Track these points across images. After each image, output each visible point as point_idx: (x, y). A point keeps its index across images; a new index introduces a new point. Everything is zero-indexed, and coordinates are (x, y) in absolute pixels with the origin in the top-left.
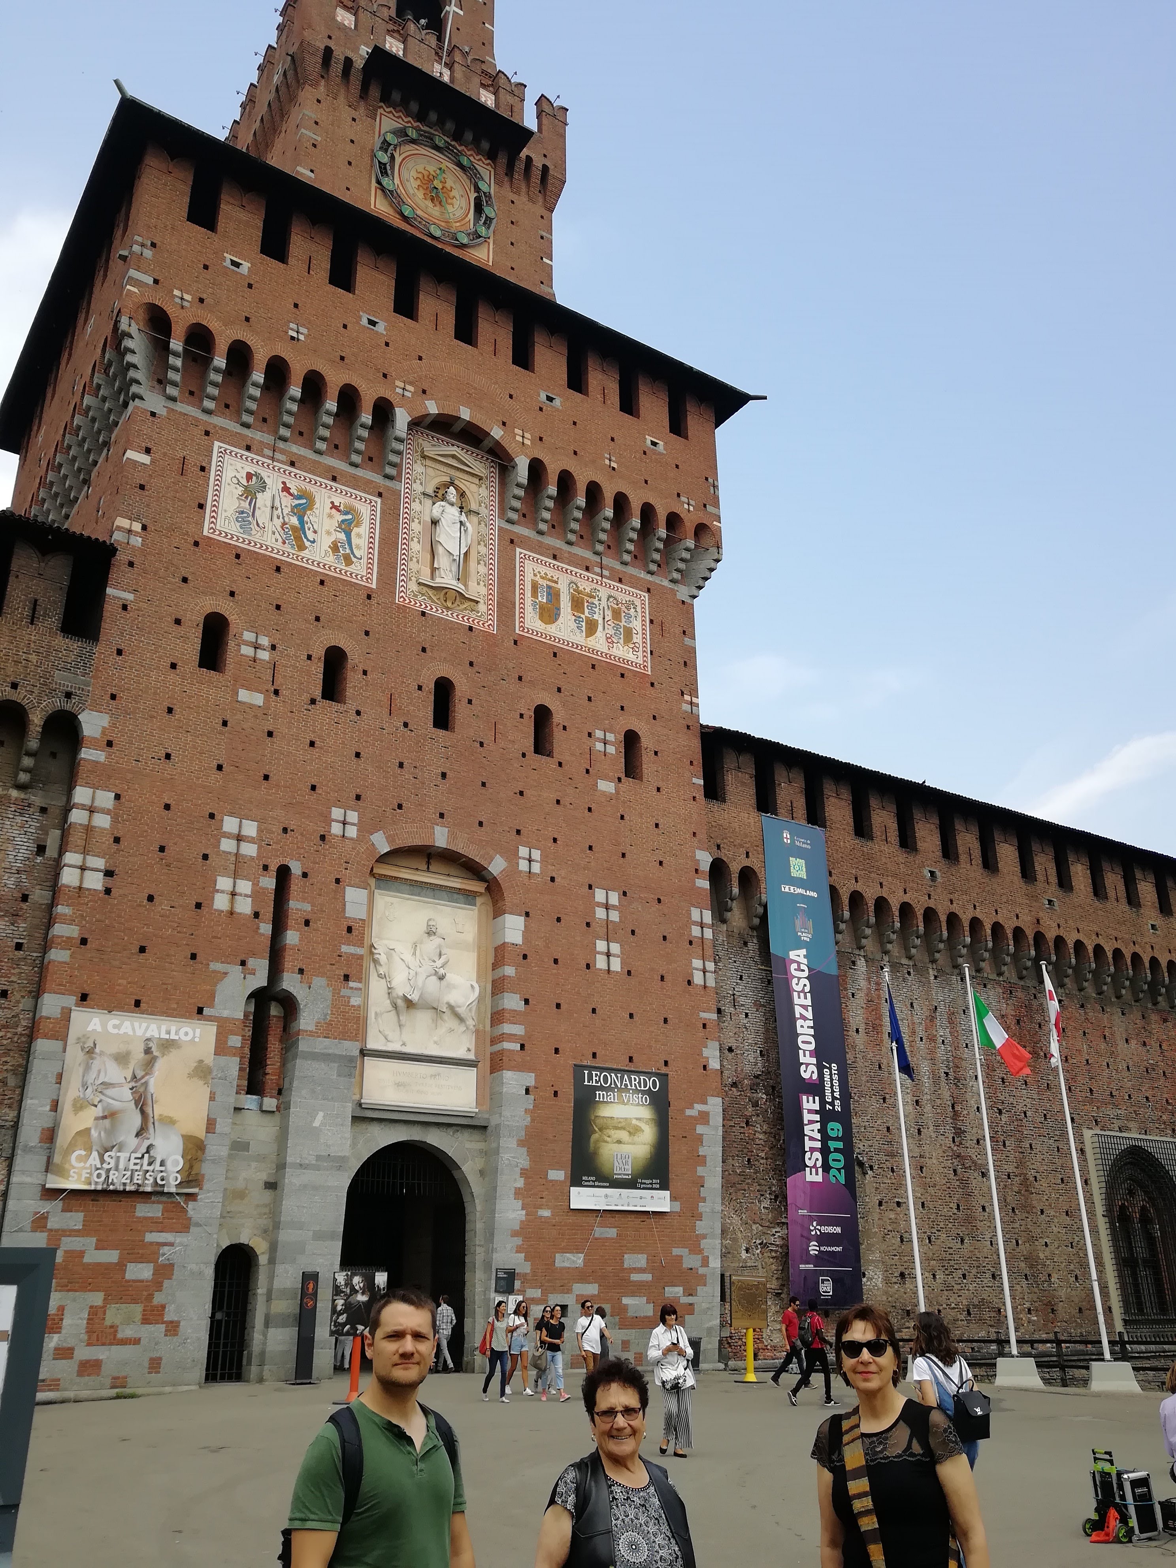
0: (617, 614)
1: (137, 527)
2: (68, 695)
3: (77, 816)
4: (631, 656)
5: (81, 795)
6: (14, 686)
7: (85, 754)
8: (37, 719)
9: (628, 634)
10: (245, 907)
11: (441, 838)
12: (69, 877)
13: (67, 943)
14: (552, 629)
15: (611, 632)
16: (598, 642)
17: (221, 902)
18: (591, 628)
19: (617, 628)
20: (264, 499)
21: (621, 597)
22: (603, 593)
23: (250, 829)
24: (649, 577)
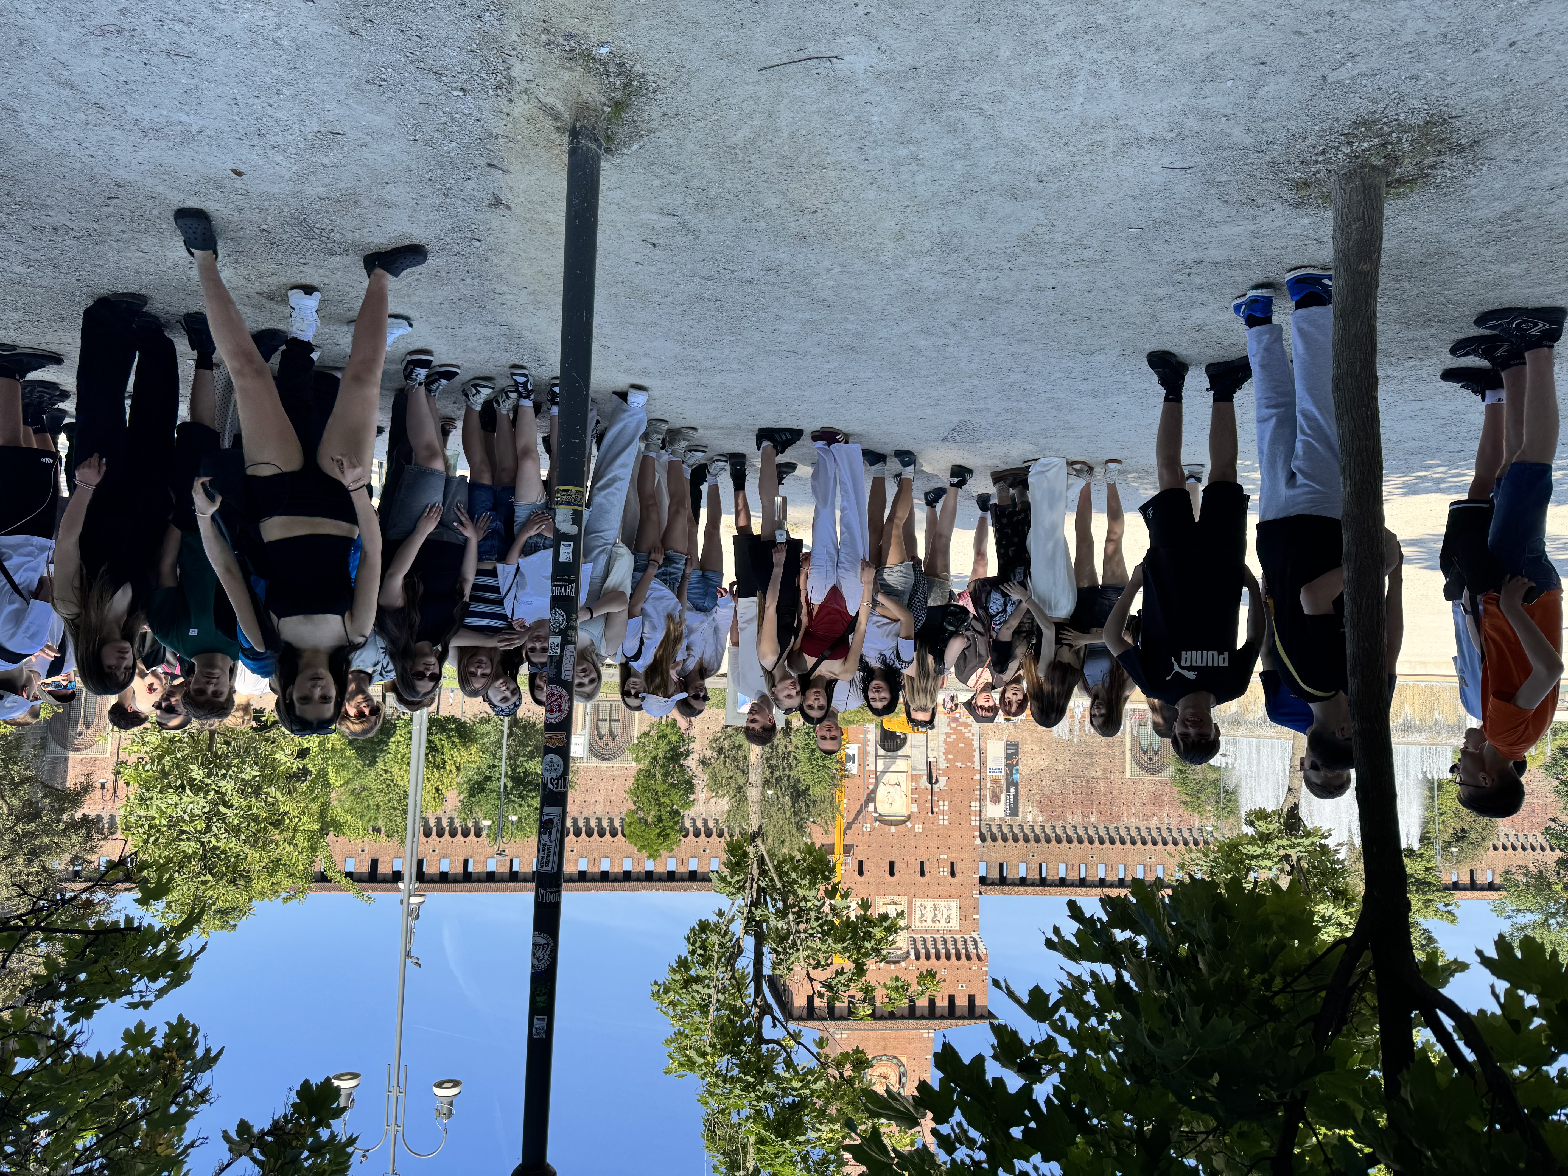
10: (941, 803)
11: (893, 829)
17: (946, 803)
20: (945, 916)
23: (941, 822)
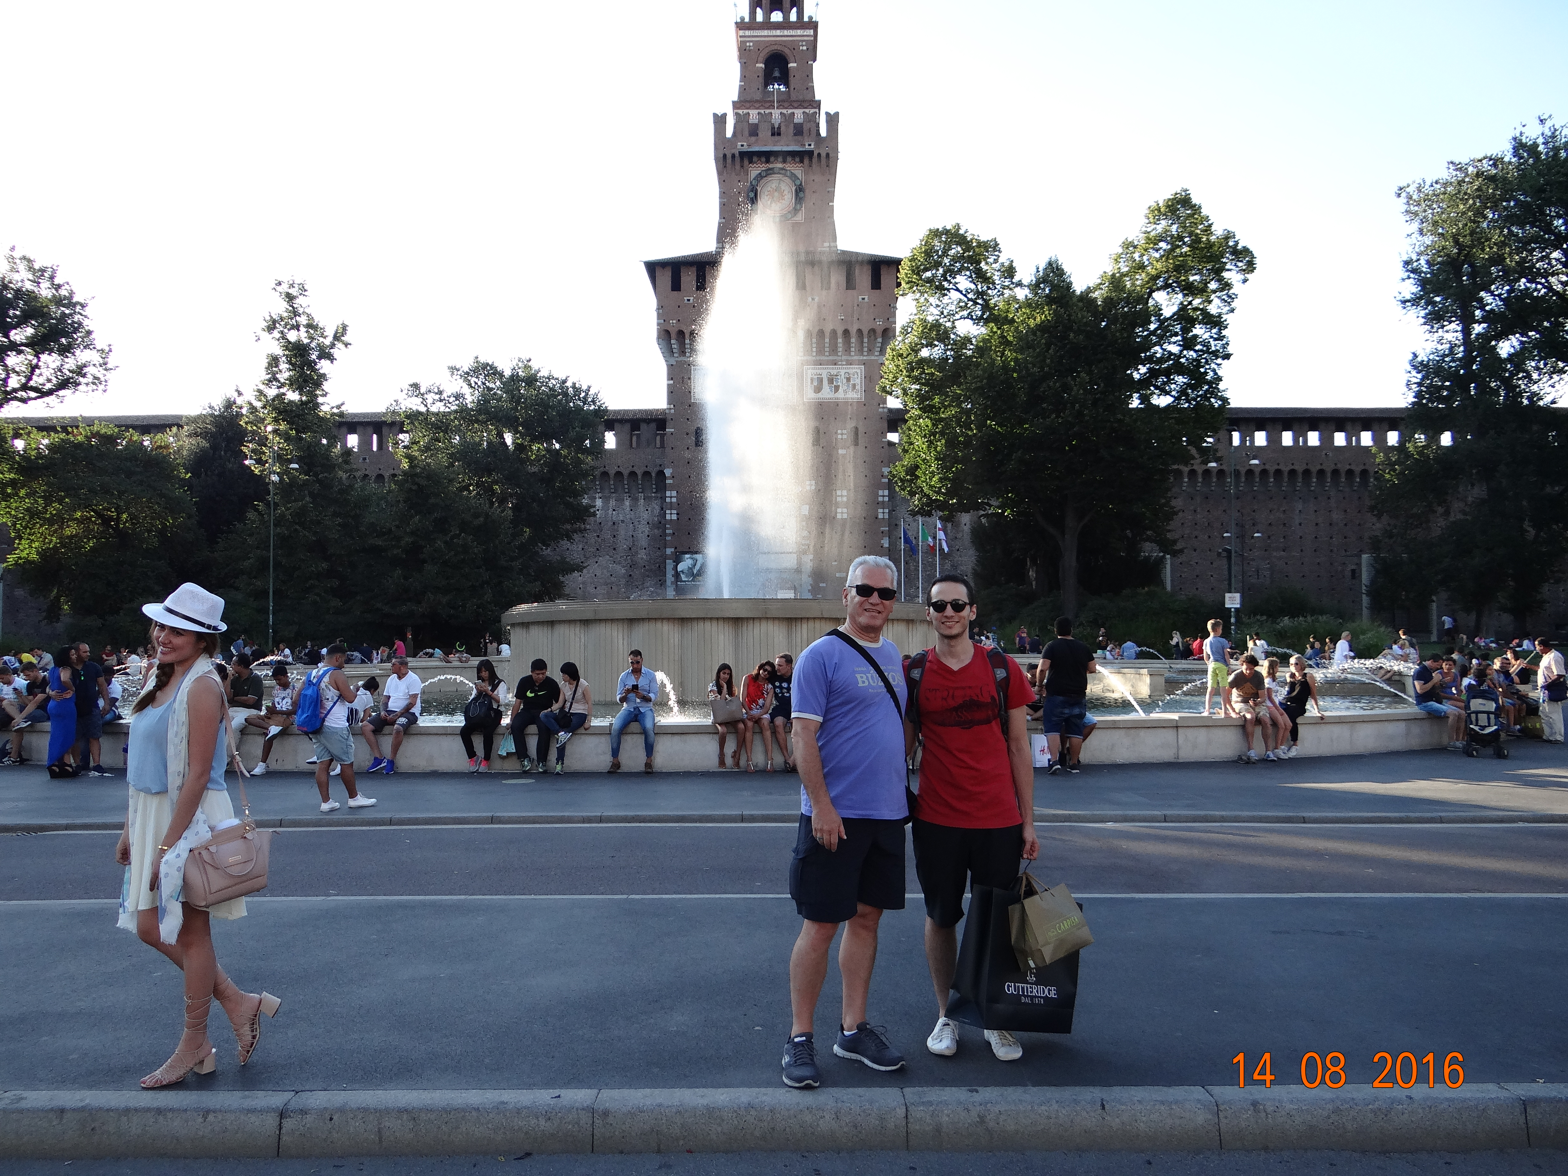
0: (848, 380)
1: (672, 406)
2: (660, 465)
3: (668, 500)
4: (855, 396)
5: (668, 494)
6: (647, 467)
7: (668, 481)
8: (653, 475)
9: (854, 386)
12: (668, 517)
13: (670, 535)
14: (820, 395)
15: (846, 388)
16: (840, 394)
18: (837, 388)
19: (848, 386)
21: (851, 371)
22: (842, 372)
24: (865, 358)
